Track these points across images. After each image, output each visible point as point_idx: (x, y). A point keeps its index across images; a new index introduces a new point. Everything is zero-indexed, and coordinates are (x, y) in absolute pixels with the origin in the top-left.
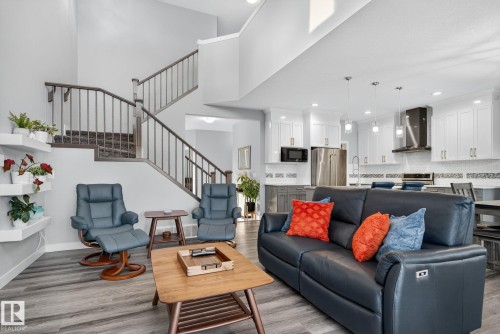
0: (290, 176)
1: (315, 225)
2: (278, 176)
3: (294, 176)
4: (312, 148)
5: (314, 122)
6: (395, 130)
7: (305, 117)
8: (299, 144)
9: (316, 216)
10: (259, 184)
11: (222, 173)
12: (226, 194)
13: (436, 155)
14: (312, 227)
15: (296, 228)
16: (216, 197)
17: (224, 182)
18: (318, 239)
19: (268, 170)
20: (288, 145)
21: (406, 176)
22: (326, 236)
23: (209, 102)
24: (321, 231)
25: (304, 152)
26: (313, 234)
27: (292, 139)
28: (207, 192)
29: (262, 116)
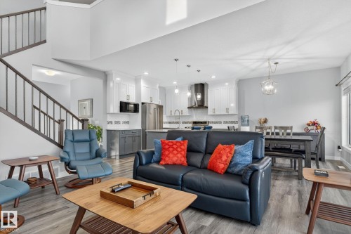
0: (125, 123)
1: (179, 155)
2: (117, 123)
3: (128, 122)
4: (143, 103)
5: (143, 84)
6: (196, 95)
7: (137, 80)
8: (133, 100)
9: (179, 149)
10: (101, 130)
11: (79, 120)
12: (88, 138)
13: (210, 111)
14: (178, 157)
15: (167, 159)
16: (78, 141)
17: (80, 128)
18: (181, 165)
19: (109, 119)
20: (125, 100)
21: (195, 123)
22: (185, 162)
23: (58, 58)
24: (183, 159)
25: (136, 106)
26: (178, 162)
27: (128, 96)
28: (70, 137)
29: (105, 76)
